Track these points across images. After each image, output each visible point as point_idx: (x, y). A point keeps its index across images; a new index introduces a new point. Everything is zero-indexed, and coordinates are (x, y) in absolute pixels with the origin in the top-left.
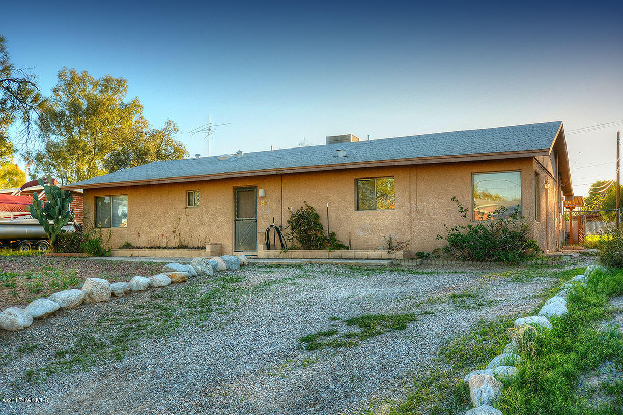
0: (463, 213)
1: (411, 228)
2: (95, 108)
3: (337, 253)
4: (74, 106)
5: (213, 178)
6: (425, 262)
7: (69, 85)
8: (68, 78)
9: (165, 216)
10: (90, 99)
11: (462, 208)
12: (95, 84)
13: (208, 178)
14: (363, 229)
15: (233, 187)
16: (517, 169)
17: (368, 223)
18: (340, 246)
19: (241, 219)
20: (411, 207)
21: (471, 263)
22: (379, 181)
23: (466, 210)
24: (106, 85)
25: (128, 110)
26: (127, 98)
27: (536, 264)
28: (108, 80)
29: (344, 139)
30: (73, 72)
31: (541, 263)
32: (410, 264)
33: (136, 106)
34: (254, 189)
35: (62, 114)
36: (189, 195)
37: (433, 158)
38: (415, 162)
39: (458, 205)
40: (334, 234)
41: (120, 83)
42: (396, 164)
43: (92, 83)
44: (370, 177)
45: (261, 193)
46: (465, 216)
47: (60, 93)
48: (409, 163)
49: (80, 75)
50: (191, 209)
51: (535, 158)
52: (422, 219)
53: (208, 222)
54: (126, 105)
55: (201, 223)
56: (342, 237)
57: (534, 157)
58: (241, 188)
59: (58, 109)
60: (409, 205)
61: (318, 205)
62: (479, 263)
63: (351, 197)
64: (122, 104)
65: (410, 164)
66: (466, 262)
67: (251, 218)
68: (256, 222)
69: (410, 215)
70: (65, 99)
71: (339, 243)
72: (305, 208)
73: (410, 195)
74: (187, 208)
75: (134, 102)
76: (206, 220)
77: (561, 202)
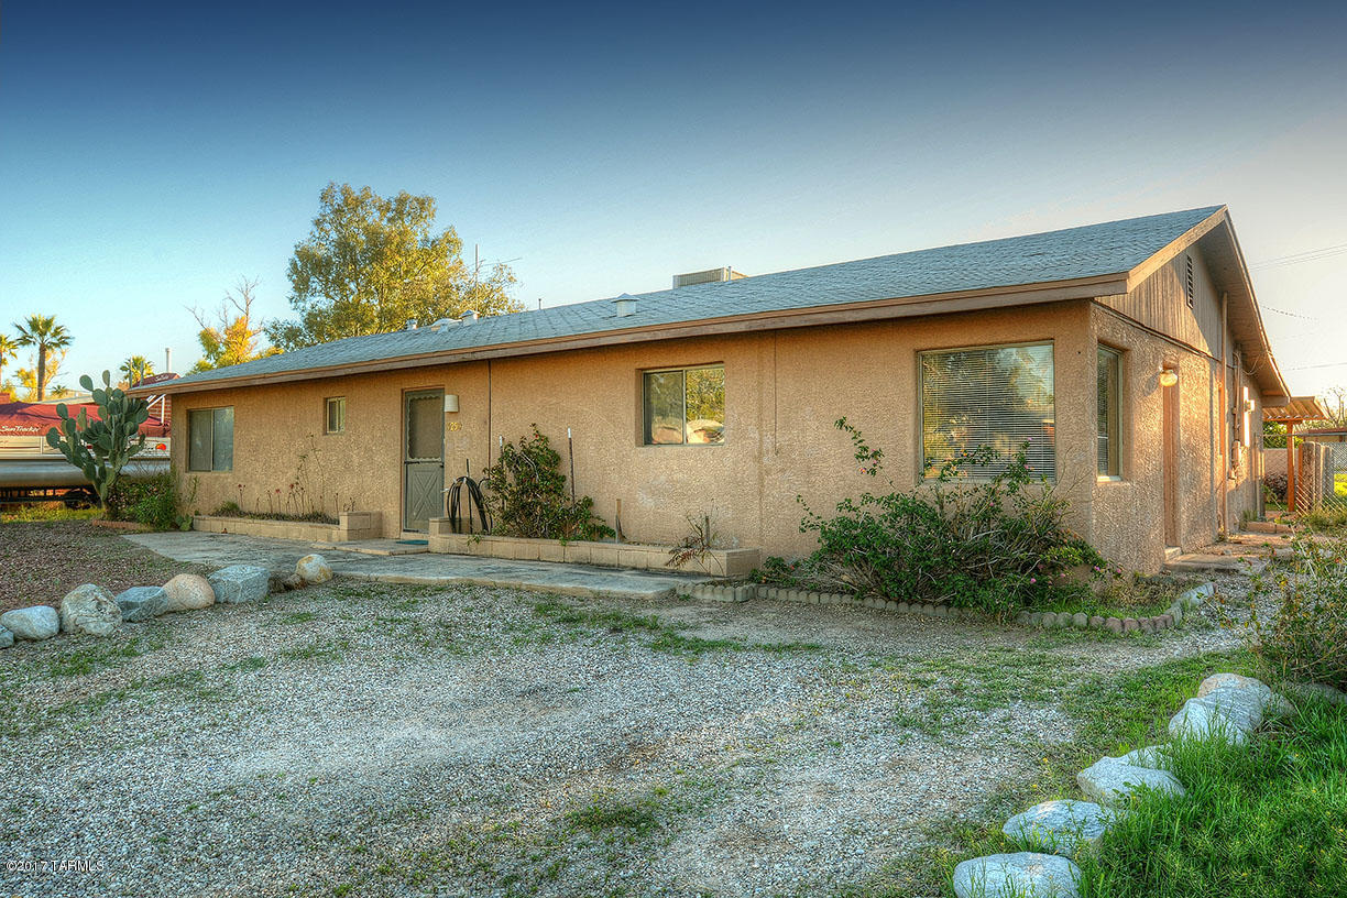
0: (869, 464)
1: (761, 493)
2: (378, 248)
3: (585, 549)
4: (344, 246)
5: (350, 371)
6: (762, 591)
7: (339, 211)
8: (339, 199)
9: (290, 451)
10: (373, 235)
11: (865, 449)
12: (384, 208)
13: (342, 373)
14: (654, 492)
15: (402, 390)
16: (1039, 336)
17: (663, 478)
18: (600, 533)
19: (416, 459)
20: (761, 440)
21: (880, 604)
22: (693, 376)
23: (876, 454)
24: (399, 208)
25: (437, 249)
26: (435, 230)
27: (1070, 624)
28: (401, 201)
29: (709, 278)
30: (346, 192)
31: (1084, 623)
32: (719, 598)
33: (449, 242)
34: (437, 395)
35: (329, 263)
36: (330, 408)
37: (800, 313)
38: (756, 326)
39: (856, 441)
40: (589, 503)
41: (423, 203)
42: (711, 330)
43: (380, 208)
44: (668, 364)
45: (449, 403)
46: (873, 472)
47: (327, 226)
48: (742, 327)
49: (357, 194)
50: (333, 436)
51: (1097, 303)
52: (787, 474)
53: (360, 465)
54: (434, 242)
55: (348, 467)
56: (605, 511)
57: (1092, 299)
58: (418, 392)
59: (322, 252)
60: (757, 435)
61: (558, 434)
62: (903, 607)
63: (628, 413)
64: (426, 240)
65: (744, 330)
66: (869, 602)
67: (434, 459)
68: (442, 467)
69: (758, 458)
70: (334, 236)
71: (599, 524)
72: (530, 438)
73: (760, 410)
74: (327, 434)
75: (446, 235)
76: (356, 460)
77: (1242, 415)
